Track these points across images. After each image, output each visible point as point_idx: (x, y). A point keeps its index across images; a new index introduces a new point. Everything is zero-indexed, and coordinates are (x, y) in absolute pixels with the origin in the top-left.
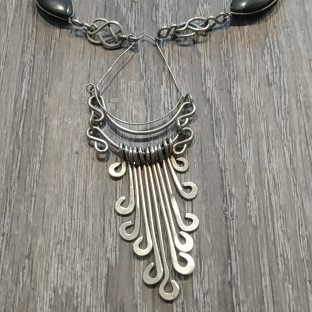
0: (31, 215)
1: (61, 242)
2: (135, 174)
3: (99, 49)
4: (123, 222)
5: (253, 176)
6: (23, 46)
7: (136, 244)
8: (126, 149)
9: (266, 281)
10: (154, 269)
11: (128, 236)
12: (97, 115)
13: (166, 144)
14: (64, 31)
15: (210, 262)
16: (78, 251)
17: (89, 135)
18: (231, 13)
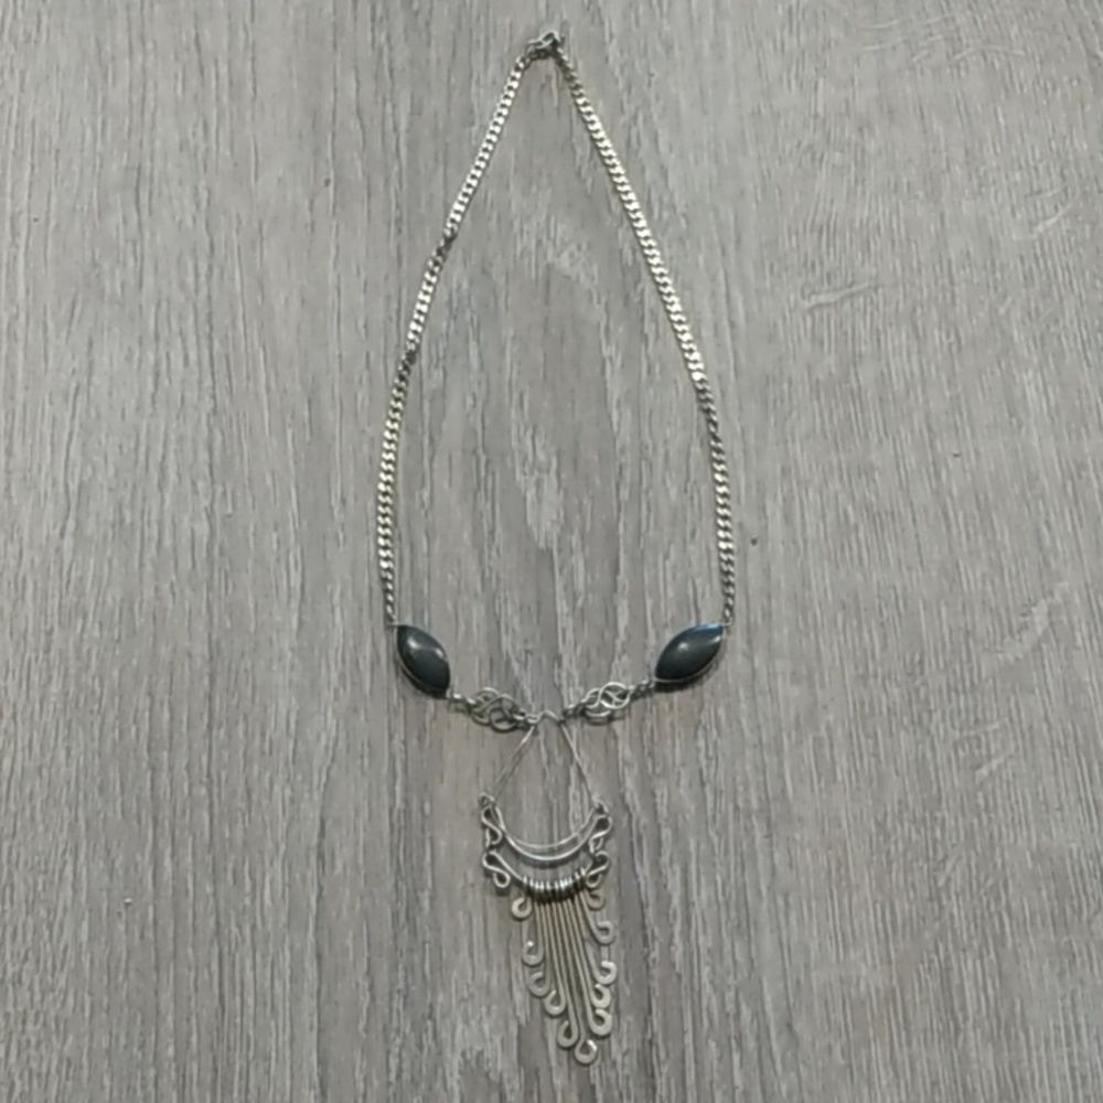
0: (427, 967)
1: (463, 1000)
2: (543, 912)
3: (488, 732)
4: (531, 973)
5: (679, 912)
6: (389, 728)
7: (547, 1001)
8: (532, 884)
9: (689, 1039)
10: (568, 1033)
11: (539, 991)
12: (494, 835)
13: (578, 877)
14: (441, 703)
15: (630, 1018)
16: (484, 1009)
17: (485, 864)
18: (655, 679)
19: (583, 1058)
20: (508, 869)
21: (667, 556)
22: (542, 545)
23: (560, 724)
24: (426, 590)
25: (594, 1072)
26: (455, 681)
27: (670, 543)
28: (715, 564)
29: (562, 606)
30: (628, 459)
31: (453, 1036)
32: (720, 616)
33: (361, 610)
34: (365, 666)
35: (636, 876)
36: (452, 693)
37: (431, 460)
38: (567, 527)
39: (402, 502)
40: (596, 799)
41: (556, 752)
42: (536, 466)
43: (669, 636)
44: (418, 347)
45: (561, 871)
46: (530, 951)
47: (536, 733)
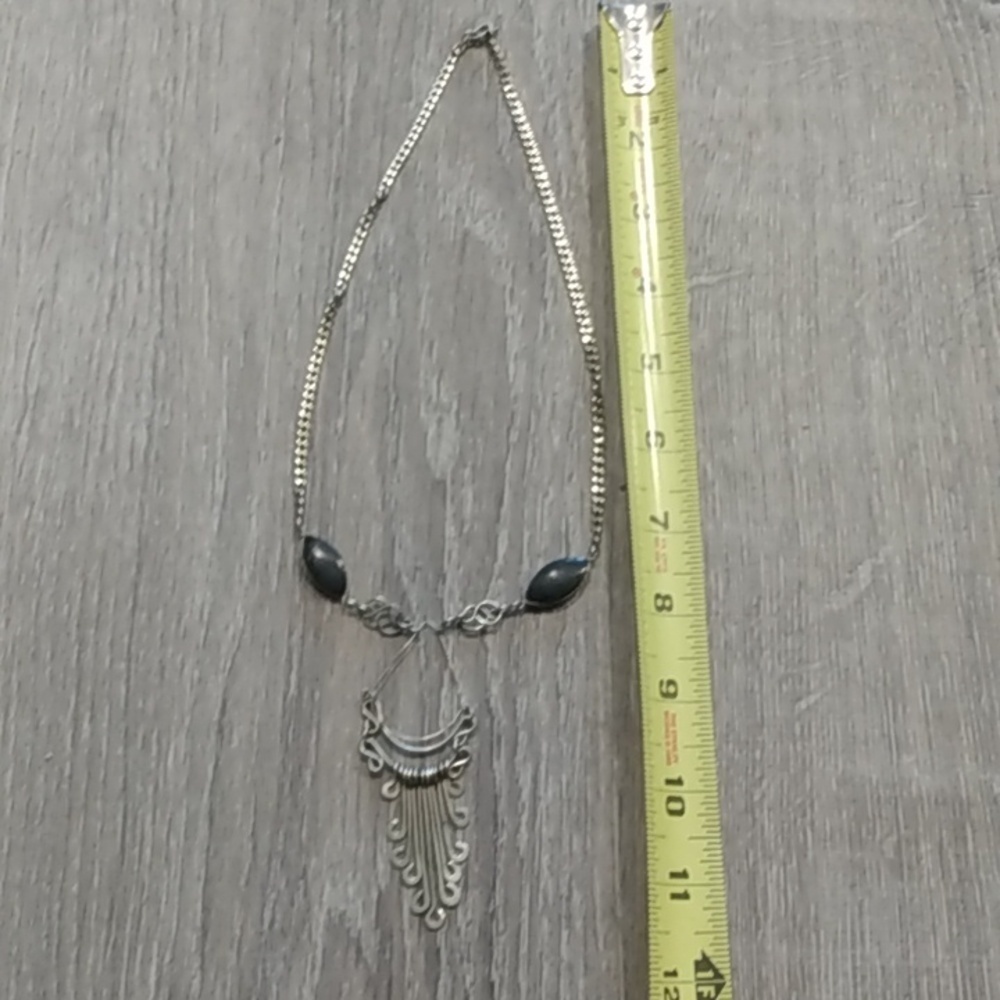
0: (304, 834)
1: (333, 865)
2: (410, 794)
3: (376, 635)
4: (394, 848)
5: (527, 805)
6: (290, 625)
7: (406, 872)
8: (401, 770)
9: (525, 914)
10: (421, 901)
11: (399, 862)
12: (372, 725)
13: (442, 767)
14: (337, 606)
15: (476, 893)
16: (350, 875)
17: (363, 749)
18: (525, 601)
19: (433, 924)
20: (381, 755)
21: (546, 494)
22: (438, 475)
23: (439, 633)
24: (332, 507)
25: (441, 937)
26: (351, 587)
27: (550, 483)
28: (587, 505)
29: (450, 530)
30: (520, 407)
31: (321, 896)
32: (587, 550)
33: (275, 518)
34: (274, 569)
35: (493, 771)
36: (347, 598)
37: (348, 393)
38: (461, 462)
39: (319, 428)
40: (464, 702)
41: (433, 656)
42: (438, 406)
43: (541, 565)
44: (345, 293)
45: (428, 761)
46: (395, 828)
47: (417, 639)
